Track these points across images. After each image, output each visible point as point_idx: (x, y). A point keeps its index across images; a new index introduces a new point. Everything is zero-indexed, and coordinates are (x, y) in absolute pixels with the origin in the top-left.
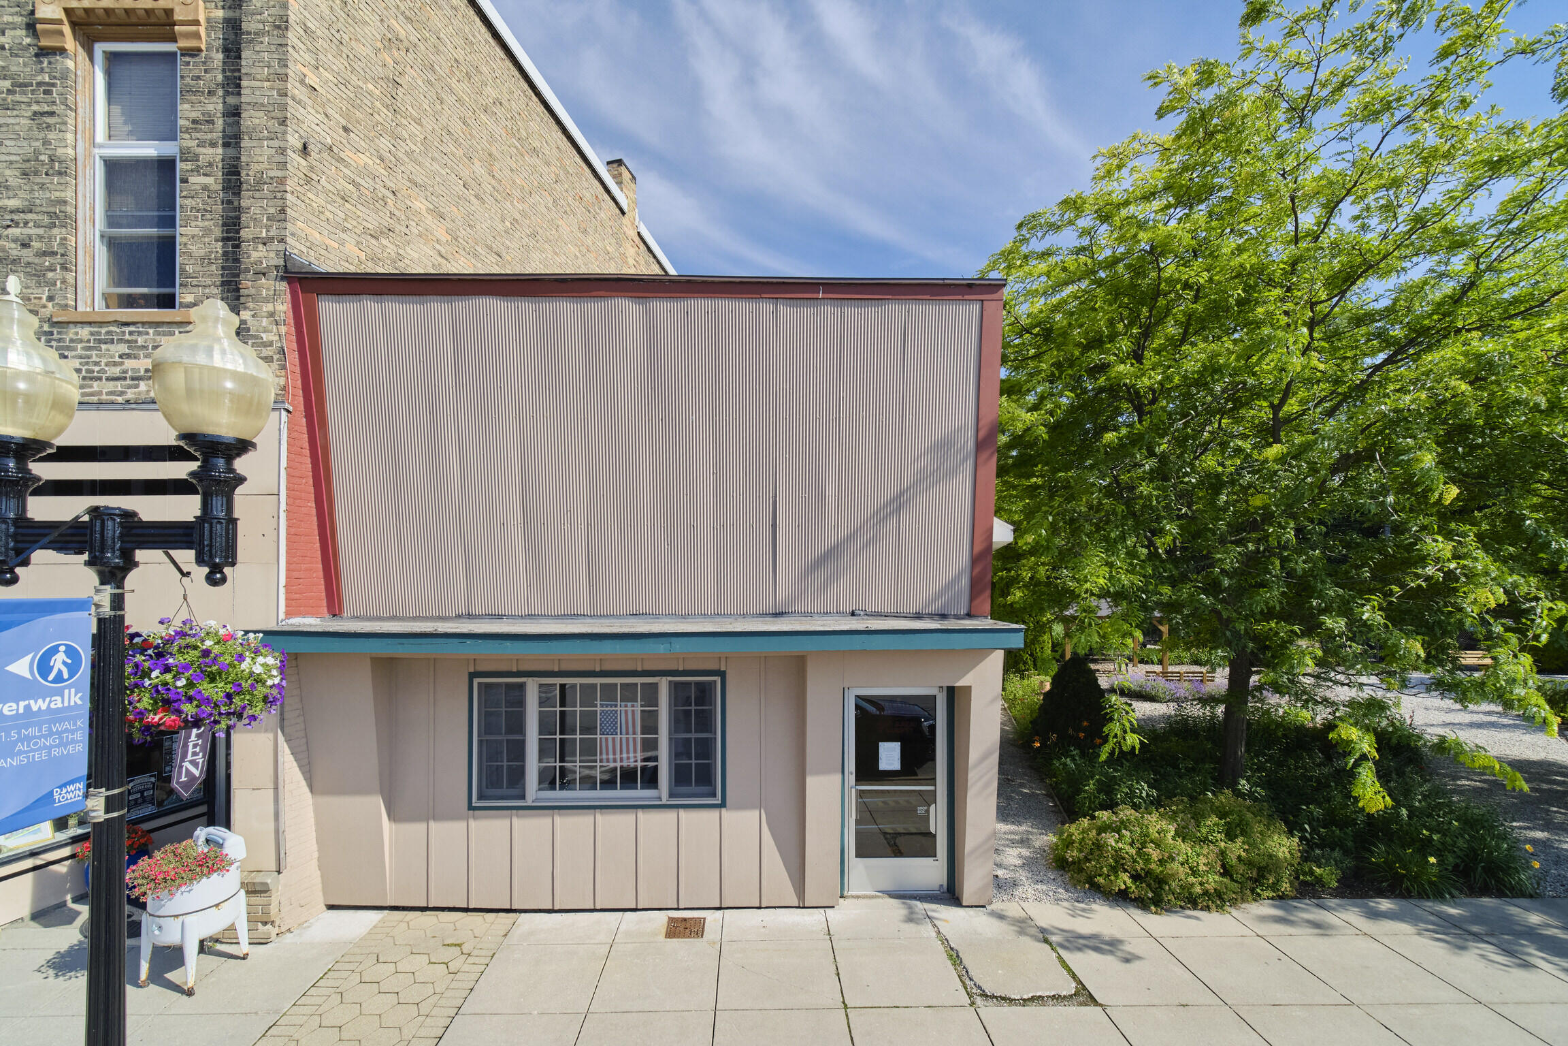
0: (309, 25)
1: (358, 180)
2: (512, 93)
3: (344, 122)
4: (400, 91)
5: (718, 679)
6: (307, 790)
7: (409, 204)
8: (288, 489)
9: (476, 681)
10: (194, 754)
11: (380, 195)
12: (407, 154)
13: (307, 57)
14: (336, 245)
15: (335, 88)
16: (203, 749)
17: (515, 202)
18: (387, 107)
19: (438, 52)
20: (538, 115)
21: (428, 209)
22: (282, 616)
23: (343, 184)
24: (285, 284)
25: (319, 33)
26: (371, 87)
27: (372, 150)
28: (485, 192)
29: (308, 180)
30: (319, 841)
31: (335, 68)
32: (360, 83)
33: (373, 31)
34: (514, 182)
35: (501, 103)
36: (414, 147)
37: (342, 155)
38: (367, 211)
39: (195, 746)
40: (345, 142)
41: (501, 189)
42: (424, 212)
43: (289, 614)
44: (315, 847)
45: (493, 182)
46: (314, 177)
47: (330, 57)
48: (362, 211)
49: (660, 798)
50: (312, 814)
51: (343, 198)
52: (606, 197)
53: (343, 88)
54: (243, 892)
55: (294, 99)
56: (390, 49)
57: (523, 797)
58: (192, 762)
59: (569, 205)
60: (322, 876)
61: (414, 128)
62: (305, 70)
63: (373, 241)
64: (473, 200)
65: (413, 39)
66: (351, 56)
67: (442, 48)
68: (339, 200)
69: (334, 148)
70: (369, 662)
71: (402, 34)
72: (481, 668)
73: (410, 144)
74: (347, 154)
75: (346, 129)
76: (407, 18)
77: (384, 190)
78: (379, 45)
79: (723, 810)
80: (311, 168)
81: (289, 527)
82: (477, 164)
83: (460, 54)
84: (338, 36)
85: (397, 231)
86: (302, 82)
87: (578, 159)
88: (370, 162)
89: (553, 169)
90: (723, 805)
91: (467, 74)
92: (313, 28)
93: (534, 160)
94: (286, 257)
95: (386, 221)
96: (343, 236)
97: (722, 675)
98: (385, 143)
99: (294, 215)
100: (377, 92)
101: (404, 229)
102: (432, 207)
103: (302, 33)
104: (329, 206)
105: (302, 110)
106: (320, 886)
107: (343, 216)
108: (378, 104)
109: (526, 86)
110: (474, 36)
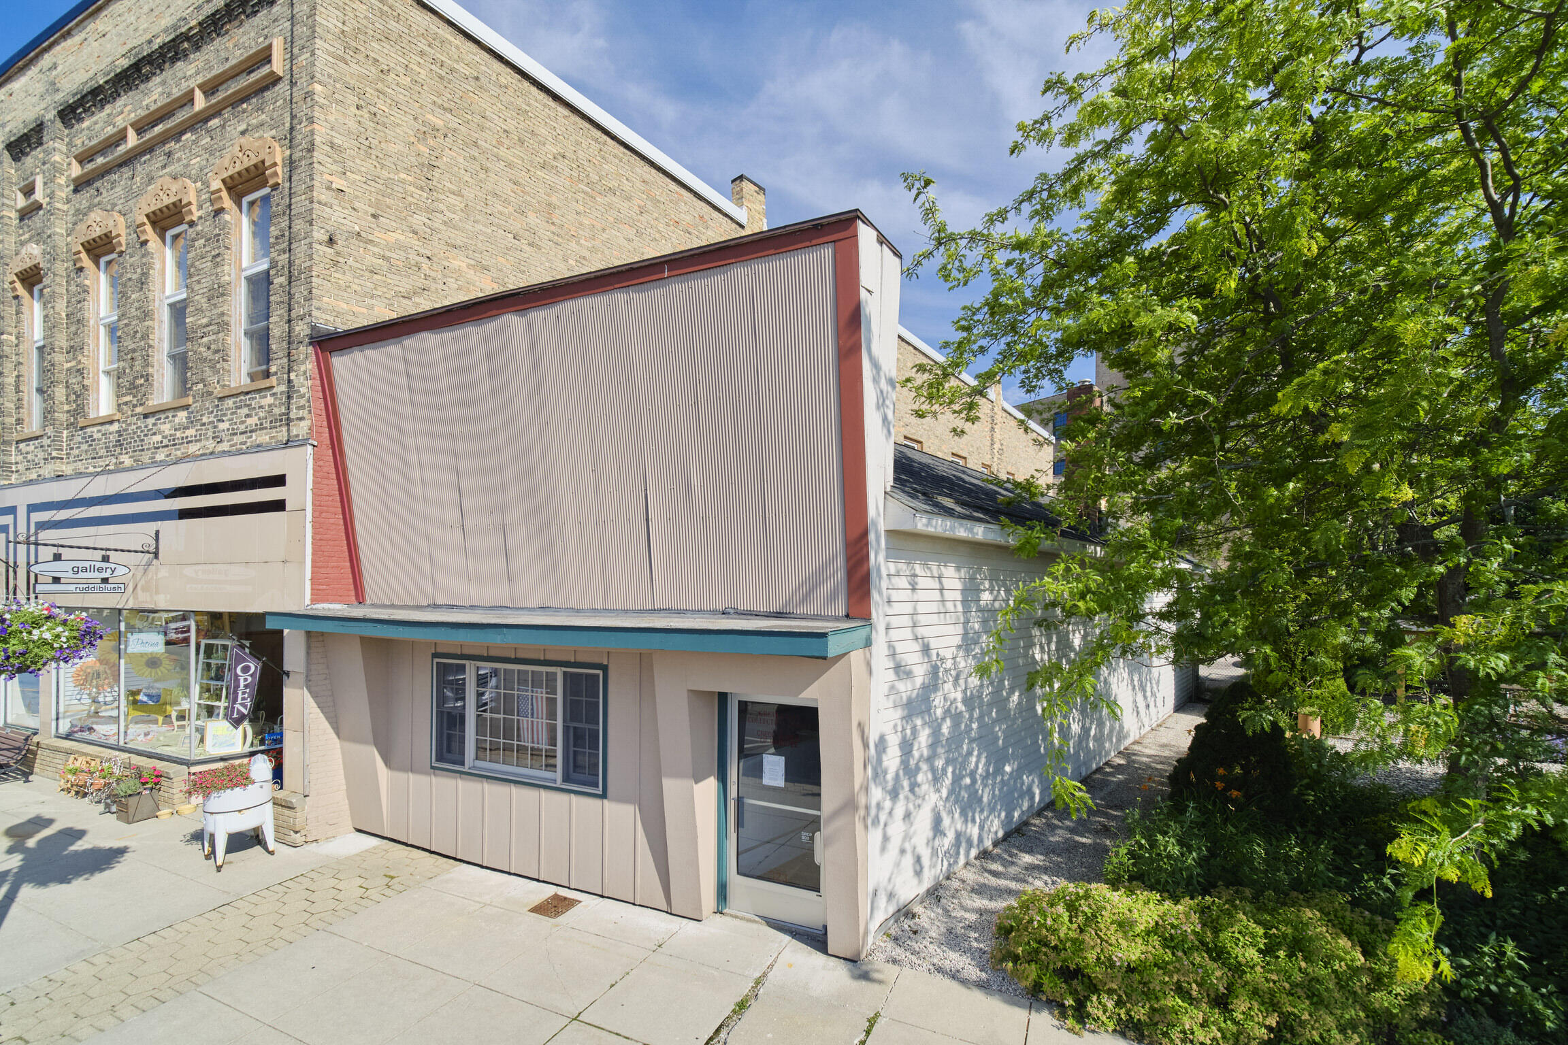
0: (336, 141)
1: (388, 254)
2: (578, 143)
3: (372, 211)
4: (437, 173)
5: (600, 672)
6: (334, 736)
7: (446, 264)
8: (313, 504)
9: (436, 660)
10: (243, 699)
11: (413, 262)
12: (445, 223)
13: (334, 167)
14: (365, 311)
15: (365, 186)
16: (251, 695)
17: (582, 241)
18: (422, 189)
19: (482, 128)
20: (615, 156)
21: (469, 266)
22: (308, 601)
23: (371, 260)
24: (311, 348)
25: (346, 145)
26: (403, 176)
27: (404, 228)
28: (541, 239)
29: (335, 263)
30: (346, 777)
31: (363, 169)
32: (392, 176)
33: (406, 127)
34: (581, 224)
35: (564, 157)
36: (452, 216)
37: (370, 237)
38: (399, 278)
39: (244, 693)
40: (374, 226)
41: (563, 233)
42: (465, 269)
43: (313, 601)
44: (344, 781)
45: (553, 228)
46: (341, 260)
47: (358, 161)
48: (393, 279)
49: (555, 781)
50: (340, 756)
51: (372, 272)
52: (716, 214)
53: (373, 183)
54: (270, 804)
55: (320, 203)
56: (425, 139)
57: (462, 764)
58: (242, 704)
59: (659, 232)
60: (350, 804)
61: (453, 200)
62: (330, 178)
63: (406, 301)
64: (526, 248)
65: (453, 125)
66: (381, 156)
67: (488, 124)
68: (367, 274)
69: (363, 234)
70: (358, 641)
71: (439, 123)
72: (440, 650)
73: (448, 214)
74: (377, 236)
75: (374, 216)
76: (445, 109)
77: (418, 258)
78: (412, 139)
79: (605, 801)
80: (338, 254)
81: (314, 534)
82: (530, 214)
83: (511, 125)
84: (367, 143)
85: (433, 289)
86: (329, 188)
87: (673, 186)
88: (402, 238)
89: (636, 202)
90: (604, 796)
91: (519, 139)
92: (340, 142)
93: (610, 198)
94: (314, 328)
95: (420, 282)
96: (371, 302)
97: (605, 668)
98: (418, 220)
99: (319, 292)
100: (410, 179)
101: (441, 286)
102: (473, 262)
103: (328, 149)
104: (356, 281)
105: (327, 209)
106: (348, 813)
107: (372, 286)
108: (412, 188)
109: (599, 133)
110: (529, 105)
